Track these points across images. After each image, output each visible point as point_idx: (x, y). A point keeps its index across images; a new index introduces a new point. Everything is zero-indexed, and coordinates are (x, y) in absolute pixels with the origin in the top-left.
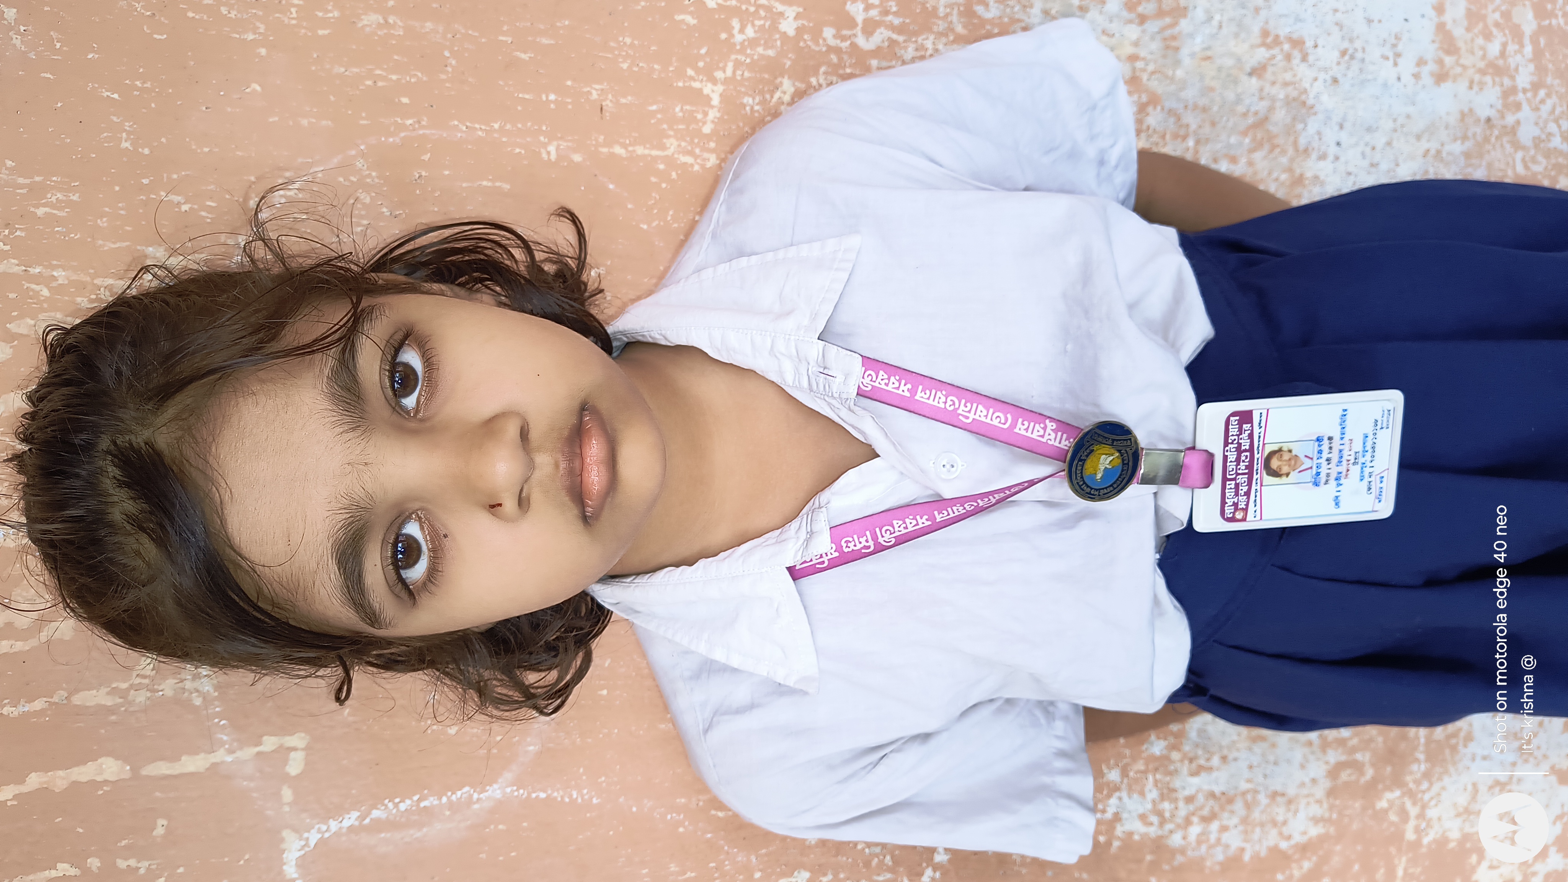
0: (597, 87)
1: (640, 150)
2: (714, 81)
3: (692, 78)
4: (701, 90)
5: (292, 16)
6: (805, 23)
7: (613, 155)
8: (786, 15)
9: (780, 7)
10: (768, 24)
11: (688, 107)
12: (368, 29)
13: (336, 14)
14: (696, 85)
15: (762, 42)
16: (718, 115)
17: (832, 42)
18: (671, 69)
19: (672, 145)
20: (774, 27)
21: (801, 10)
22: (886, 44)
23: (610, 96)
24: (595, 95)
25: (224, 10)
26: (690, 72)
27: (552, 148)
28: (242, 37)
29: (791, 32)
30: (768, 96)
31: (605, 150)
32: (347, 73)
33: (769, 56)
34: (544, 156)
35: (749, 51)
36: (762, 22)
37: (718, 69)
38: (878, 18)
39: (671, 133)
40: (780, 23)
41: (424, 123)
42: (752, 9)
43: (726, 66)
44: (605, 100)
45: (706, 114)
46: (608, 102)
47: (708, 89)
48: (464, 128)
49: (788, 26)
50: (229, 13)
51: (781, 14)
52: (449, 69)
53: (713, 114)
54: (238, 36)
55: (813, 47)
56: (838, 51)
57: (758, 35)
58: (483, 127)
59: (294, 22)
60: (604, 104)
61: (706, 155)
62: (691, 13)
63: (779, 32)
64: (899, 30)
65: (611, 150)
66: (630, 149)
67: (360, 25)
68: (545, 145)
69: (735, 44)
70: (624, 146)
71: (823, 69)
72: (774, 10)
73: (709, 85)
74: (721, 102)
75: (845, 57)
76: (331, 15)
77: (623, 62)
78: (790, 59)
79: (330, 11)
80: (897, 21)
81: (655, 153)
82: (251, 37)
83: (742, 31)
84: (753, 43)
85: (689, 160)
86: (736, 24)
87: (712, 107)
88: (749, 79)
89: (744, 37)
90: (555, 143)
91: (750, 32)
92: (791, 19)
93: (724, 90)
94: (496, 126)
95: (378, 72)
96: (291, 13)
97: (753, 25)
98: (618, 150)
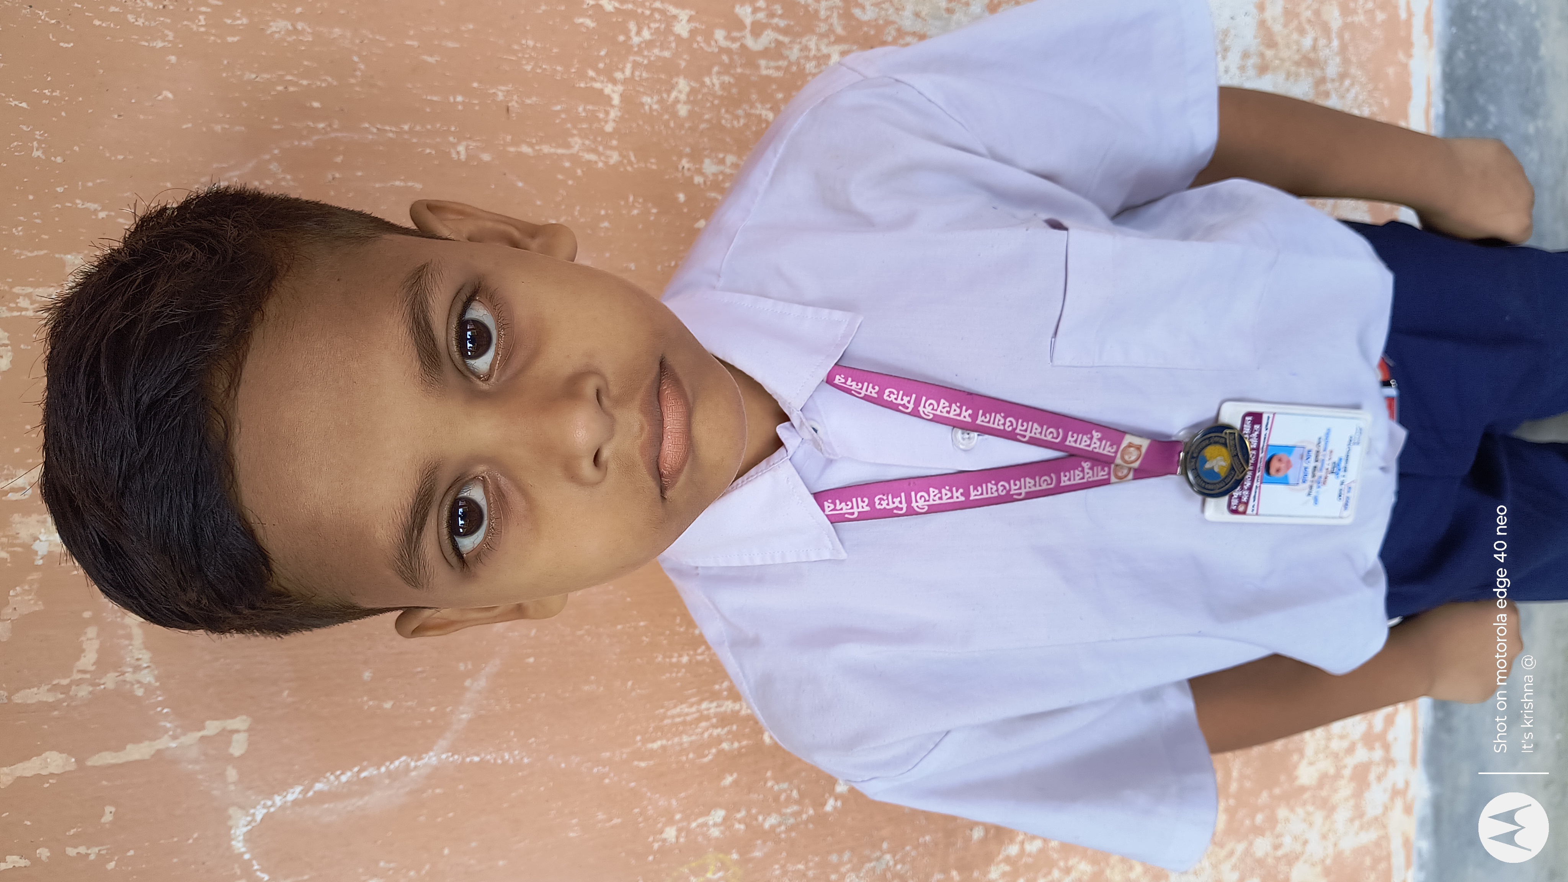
0: (503, 88)
1: (546, 149)
2: (614, 82)
3: (593, 79)
4: (601, 91)
5: (200, 24)
6: (697, 25)
7: (520, 154)
8: (681, 18)
9: (673, 10)
10: (663, 26)
11: (590, 107)
12: (277, 36)
13: (245, 21)
14: (598, 85)
15: (658, 44)
16: (619, 114)
17: (723, 43)
18: (573, 70)
19: (577, 143)
20: (669, 30)
21: (693, 13)
22: (773, 45)
23: (515, 97)
24: (501, 96)
25: (131, 18)
26: (591, 73)
27: (461, 148)
28: (151, 45)
29: (685, 34)
30: (665, 96)
31: (512, 149)
32: (257, 79)
33: (665, 58)
34: (454, 156)
35: (646, 53)
36: (657, 25)
37: (618, 69)
38: (764, 21)
39: (575, 132)
40: (674, 26)
41: (335, 126)
42: (648, 12)
43: (624, 67)
44: (511, 100)
45: (607, 113)
46: (514, 103)
47: (608, 89)
48: (375, 130)
49: (682, 28)
50: (137, 21)
51: (675, 17)
52: (358, 73)
53: (613, 114)
54: (146, 44)
55: (706, 48)
56: (728, 51)
57: (654, 37)
58: (394, 129)
59: (202, 29)
60: (510, 105)
61: (609, 152)
62: (590, 16)
63: (674, 34)
64: (785, 31)
65: (519, 150)
66: (537, 148)
67: (269, 32)
68: (454, 145)
69: (632, 46)
70: (531, 145)
71: (716, 69)
72: (668, 14)
73: (610, 86)
74: (621, 102)
75: (736, 57)
76: (239, 22)
77: (527, 64)
78: (685, 60)
79: (239, 19)
80: (782, 23)
81: (560, 151)
82: (160, 44)
83: (638, 33)
84: (649, 44)
85: (592, 157)
86: (632, 26)
87: (612, 106)
88: (647, 79)
89: (641, 39)
90: (464, 143)
91: (646, 34)
92: (684, 22)
93: (624, 90)
94: (406, 127)
95: (289, 78)
96: (199, 21)
97: (649, 27)
98: (525, 149)
